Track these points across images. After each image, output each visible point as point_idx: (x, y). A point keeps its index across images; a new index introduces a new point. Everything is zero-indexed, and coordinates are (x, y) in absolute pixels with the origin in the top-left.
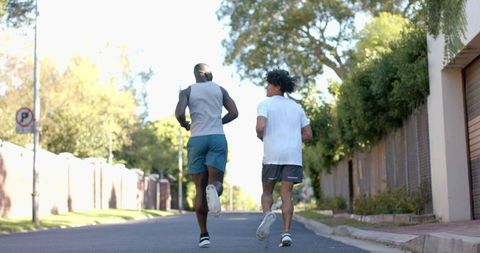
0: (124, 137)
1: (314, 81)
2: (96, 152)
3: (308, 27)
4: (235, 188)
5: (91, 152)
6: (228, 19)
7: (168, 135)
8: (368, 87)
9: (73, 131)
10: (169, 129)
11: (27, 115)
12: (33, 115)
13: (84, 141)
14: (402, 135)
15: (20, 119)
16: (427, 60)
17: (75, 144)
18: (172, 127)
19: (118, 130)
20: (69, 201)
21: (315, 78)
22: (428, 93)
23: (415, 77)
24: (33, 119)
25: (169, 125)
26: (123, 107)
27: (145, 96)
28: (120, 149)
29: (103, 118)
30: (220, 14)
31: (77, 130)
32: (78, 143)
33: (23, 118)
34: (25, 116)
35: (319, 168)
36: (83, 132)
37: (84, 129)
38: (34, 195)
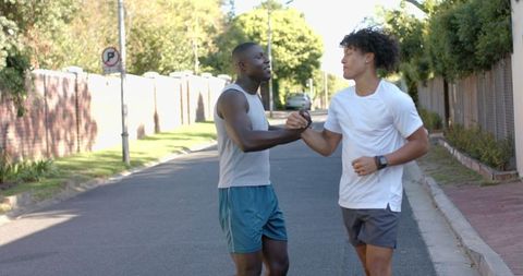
0: (210, 44)
2: (182, 65)
4: (330, 77)
5: (176, 65)
7: (257, 30)
8: (456, 31)
9: (157, 44)
10: (258, 23)
11: (113, 54)
12: (119, 56)
13: (169, 55)
14: (491, 78)
15: (106, 59)
16: (510, 19)
17: (160, 58)
18: (261, 20)
19: (204, 36)
20: (156, 119)
22: (512, 51)
23: (499, 36)
24: (120, 59)
25: (257, 19)
26: (207, 12)
28: (206, 55)
29: (187, 23)
31: (162, 43)
32: (163, 58)
33: (109, 58)
34: (111, 55)
35: (414, 79)
36: (168, 46)
37: (169, 42)
38: (124, 135)
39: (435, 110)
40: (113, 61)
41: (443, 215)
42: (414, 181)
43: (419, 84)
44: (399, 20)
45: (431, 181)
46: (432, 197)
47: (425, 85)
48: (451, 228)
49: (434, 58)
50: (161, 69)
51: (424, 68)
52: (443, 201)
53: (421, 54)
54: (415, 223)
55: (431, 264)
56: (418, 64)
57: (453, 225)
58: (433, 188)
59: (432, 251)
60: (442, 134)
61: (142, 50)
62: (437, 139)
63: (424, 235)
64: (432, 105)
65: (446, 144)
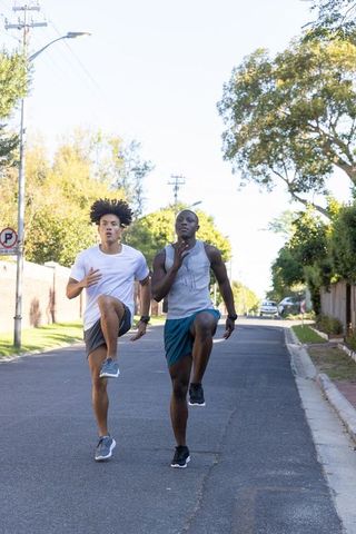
1: (322, 180)
3: (318, 122)
6: (229, 112)
7: (163, 231)
9: (60, 235)
10: (165, 224)
11: (11, 235)
12: (17, 237)
15: (3, 240)
17: (62, 249)
18: (168, 222)
21: (324, 177)
24: (17, 241)
25: (164, 220)
27: (138, 192)
30: (222, 106)
31: (65, 234)
32: (65, 249)
33: (7, 239)
34: (9, 237)
35: (318, 284)
36: (70, 237)
37: (72, 234)
38: (17, 318)
39: (336, 316)
40: (10, 242)
41: (333, 406)
42: (307, 378)
43: (322, 291)
44: (303, 221)
45: (324, 377)
46: (323, 391)
47: (327, 291)
48: (339, 417)
49: (336, 259)
50: (63, 260)
51: (327, 270)
52: (334, 394)
53: (324, 256)
54: (303, 411)
55: (313, 445)
56: (321, 267)
57: (341, 413)
58: (325, 383)
59: (315, 435)
60: (342, 340)
61: (43, 239)
62: (336, 344)
63: (310, 422)
64: (334, 311)
65: (345, 348)
